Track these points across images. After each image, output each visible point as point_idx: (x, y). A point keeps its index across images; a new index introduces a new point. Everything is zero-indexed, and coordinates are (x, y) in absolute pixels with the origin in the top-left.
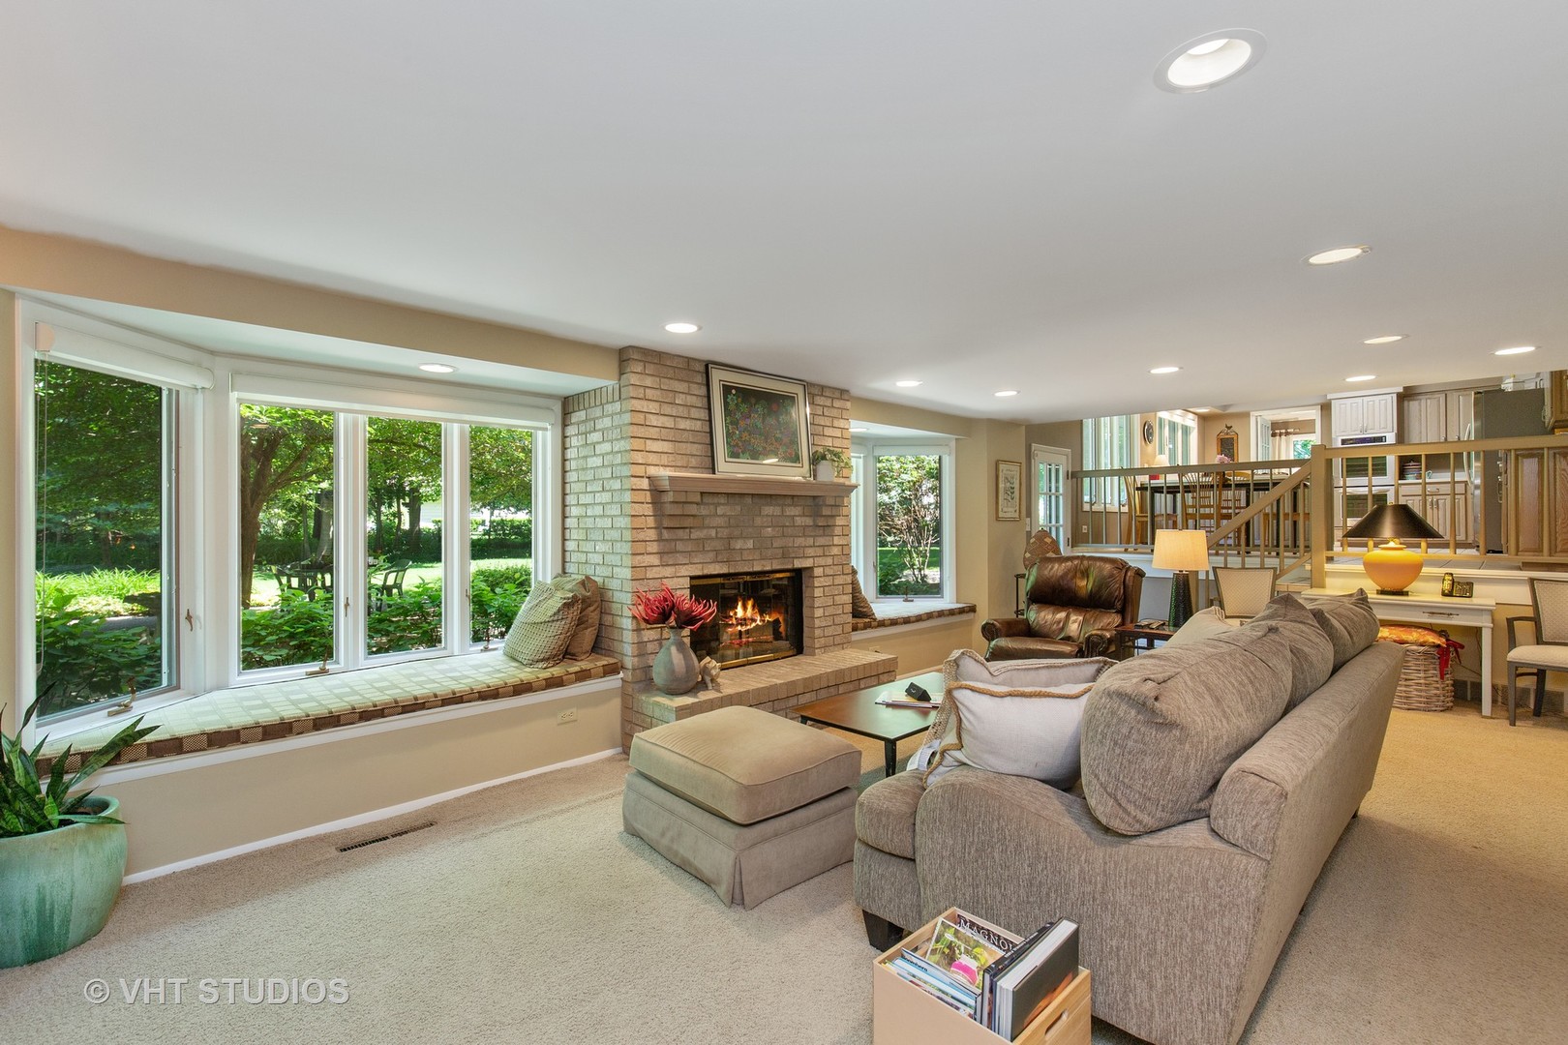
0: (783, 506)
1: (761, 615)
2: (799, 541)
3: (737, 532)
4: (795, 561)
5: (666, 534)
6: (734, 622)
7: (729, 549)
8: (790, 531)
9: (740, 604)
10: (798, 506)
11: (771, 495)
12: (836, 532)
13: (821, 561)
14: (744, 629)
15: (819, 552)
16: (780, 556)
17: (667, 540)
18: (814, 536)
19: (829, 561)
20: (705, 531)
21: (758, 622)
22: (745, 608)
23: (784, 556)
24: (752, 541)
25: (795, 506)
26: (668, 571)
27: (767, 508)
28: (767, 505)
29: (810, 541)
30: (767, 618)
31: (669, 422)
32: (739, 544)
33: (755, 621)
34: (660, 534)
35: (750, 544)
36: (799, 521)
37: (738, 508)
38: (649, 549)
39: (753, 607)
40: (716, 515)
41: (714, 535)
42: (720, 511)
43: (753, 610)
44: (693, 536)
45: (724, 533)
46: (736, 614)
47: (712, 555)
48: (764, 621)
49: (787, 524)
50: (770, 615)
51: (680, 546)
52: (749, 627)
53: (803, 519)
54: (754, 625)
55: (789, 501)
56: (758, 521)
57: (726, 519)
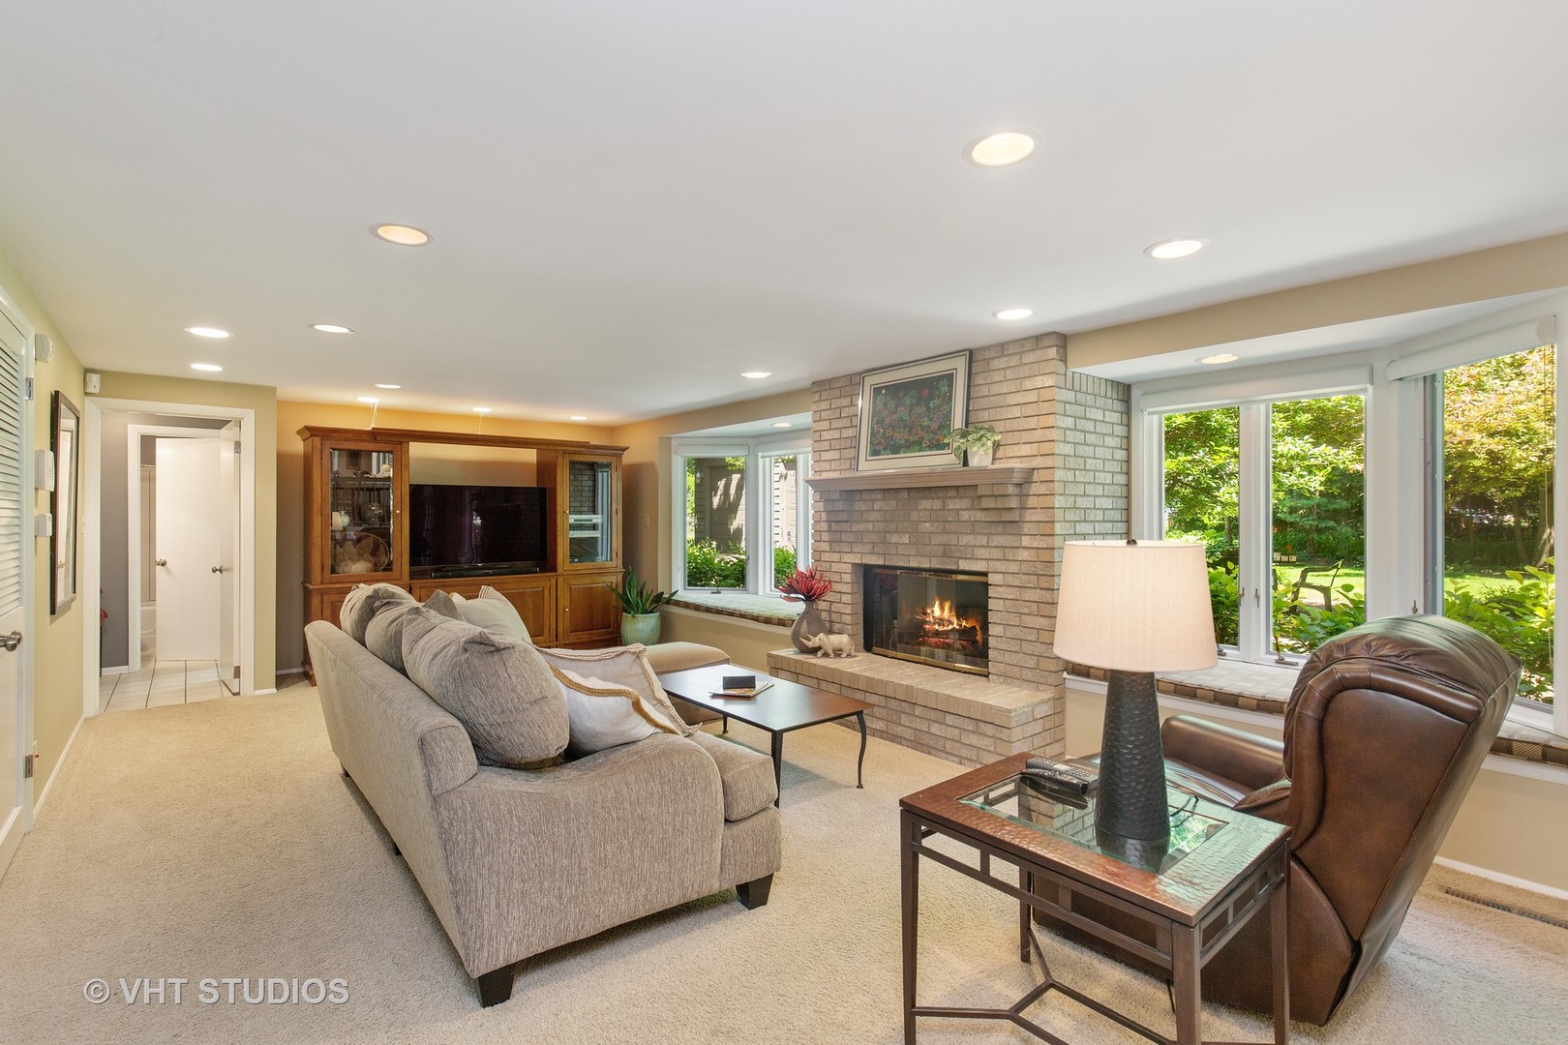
0: (943, 499)
1: (958, 619)
2: (965, 539)
3: (892, 526)
4: (960, 561)
5: (834, 527)
6: (932, 620)
7: (885, 543)
8: (953, 527)
9: (937, 603)
10: (965, 498)
11: (930, 488)
12: (1026, 531)
13: (1001, 566)
14: (941, 629)
15: (997, 554)
16: (940, 554)
17: (834, 531)
18: (989, 535)
19: (1013, 567)
20: (863, 525)
21: (955, 625)
22: (942, 609)
23: (945, 555)
24: (907, 536)
25: (961, 498)
26: (835, 557)
27: (924, 502)
28: (925, 498)
29: (983, 540)
30: (964, 624)
31: (836, 434)
32: (894, 539)
33: (952, 623)
34: (830, 527)
35: (906, 539)
36: (965, 515)
37: (894, 503)
38: (823, 538)
39: (951, 609)
40: (873, 510)
41: (871, 529)
42: (877, 506)
43: (950, 612)
44: (854, 529)
45: (881, 527)
46: (933, 612)
47: (869, 546)
48: (961, 626)
49: (950, 519)
50: (966, 619)
51: (844, 537)
52: (946, 628)
53: (972, 513)
54: (950, 627)
55: (953, 493)
56: (914, 515)
57: (881, 513)
